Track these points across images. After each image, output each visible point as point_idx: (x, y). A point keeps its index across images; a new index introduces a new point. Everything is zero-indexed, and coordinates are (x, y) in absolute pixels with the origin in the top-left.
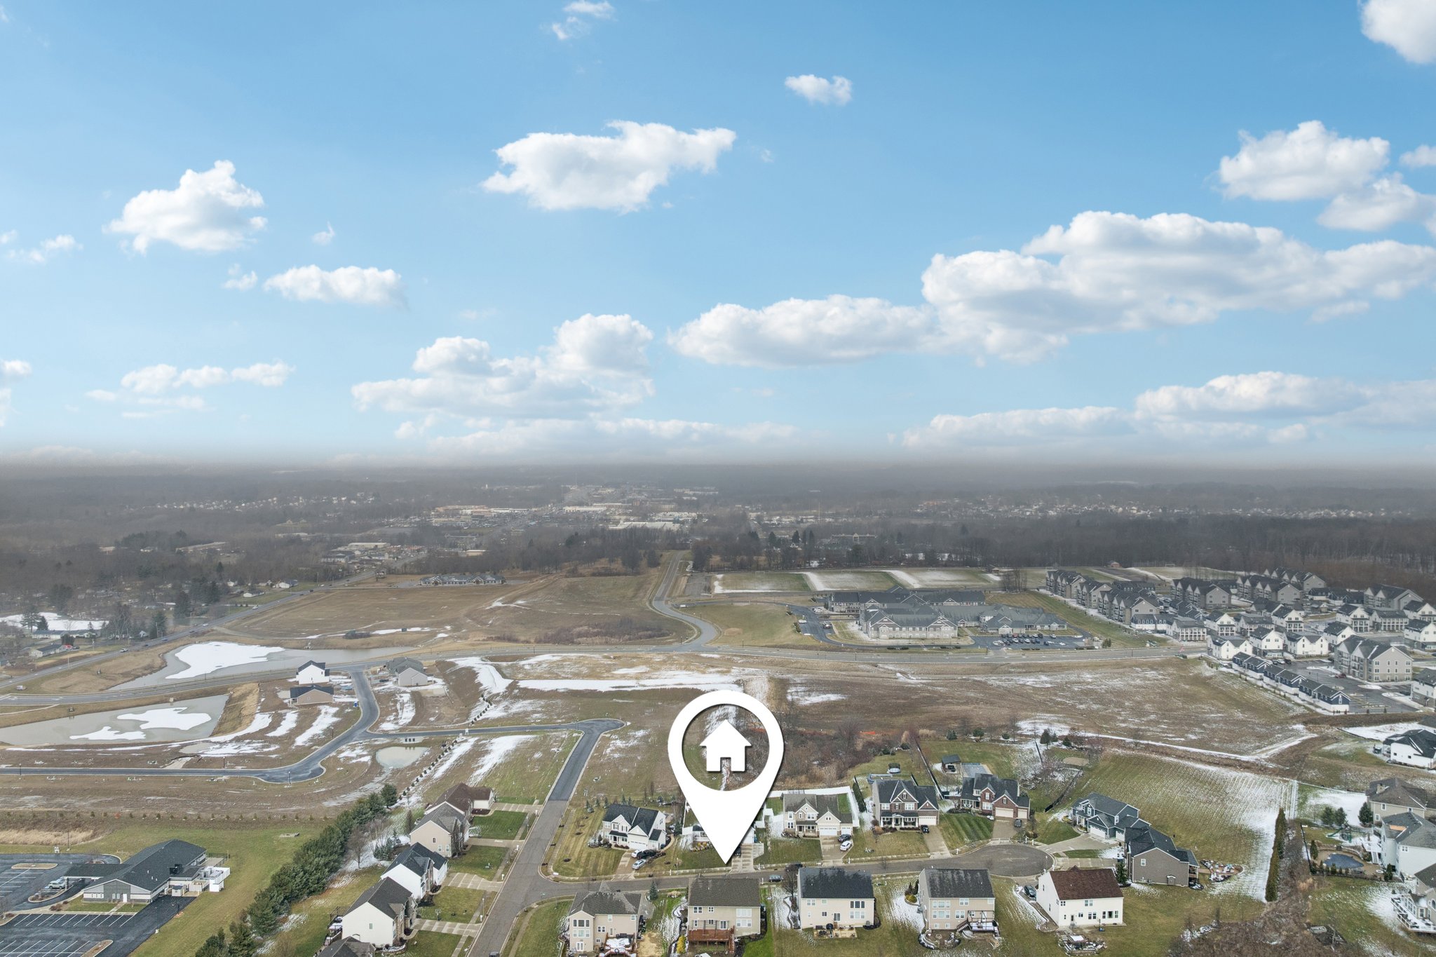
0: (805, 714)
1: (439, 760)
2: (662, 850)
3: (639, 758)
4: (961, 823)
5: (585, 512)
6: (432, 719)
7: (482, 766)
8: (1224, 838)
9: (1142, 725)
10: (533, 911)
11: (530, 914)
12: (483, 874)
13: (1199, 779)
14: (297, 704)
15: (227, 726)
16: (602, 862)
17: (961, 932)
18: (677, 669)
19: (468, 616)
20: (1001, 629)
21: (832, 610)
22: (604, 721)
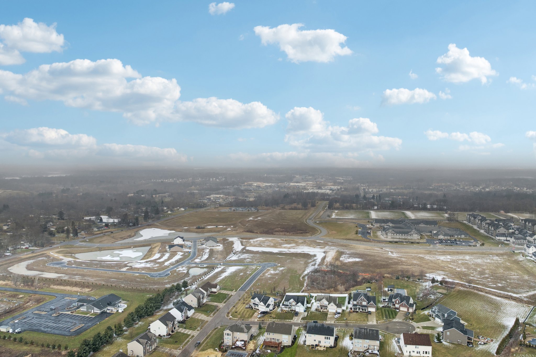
0: (345, 265)
1: (209, 273)
2: (271, 312)
3: (277, 278)
4: (385, 311)
5: (298, 185)
6: (213, 259)
7: (221, 276)
8: (491, 327)
9: (480, 278)
10: (218, 329)
11: (217, 330)
12: (206, 314)
13: (491, 302)
14: (171, 251)
15: (146, 257)
16: (248, 314)
17: (365, 353)
18: (305, 246)
19: (240, 222)
20: (439, 236)
21: (374, 226)
22: (271, 263)
